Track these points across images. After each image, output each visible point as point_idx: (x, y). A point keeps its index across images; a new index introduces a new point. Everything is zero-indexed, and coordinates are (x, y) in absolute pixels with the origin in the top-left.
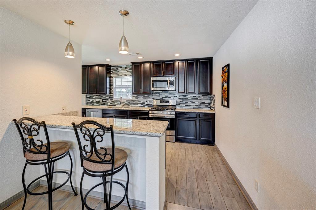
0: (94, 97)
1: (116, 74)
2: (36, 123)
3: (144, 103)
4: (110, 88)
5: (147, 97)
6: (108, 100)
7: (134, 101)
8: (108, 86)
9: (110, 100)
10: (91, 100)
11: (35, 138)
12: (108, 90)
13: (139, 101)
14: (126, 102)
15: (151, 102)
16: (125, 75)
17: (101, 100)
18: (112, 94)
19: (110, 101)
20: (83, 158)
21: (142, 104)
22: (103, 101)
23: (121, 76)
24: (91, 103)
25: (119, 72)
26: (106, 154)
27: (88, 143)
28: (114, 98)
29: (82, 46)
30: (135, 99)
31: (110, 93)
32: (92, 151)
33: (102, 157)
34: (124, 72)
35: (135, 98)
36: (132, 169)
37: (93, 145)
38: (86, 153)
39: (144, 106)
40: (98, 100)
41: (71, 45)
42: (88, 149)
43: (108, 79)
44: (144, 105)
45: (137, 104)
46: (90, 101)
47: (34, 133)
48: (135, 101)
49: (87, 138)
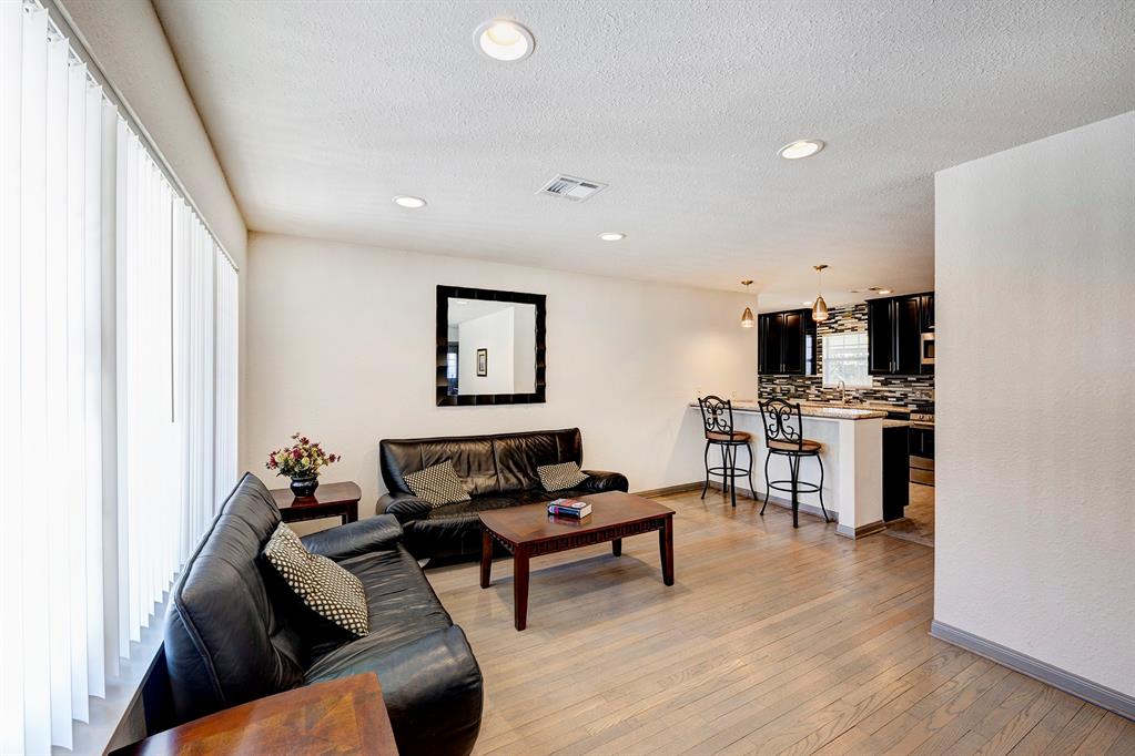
0: (777, 382)
1: (830, 328)
2: (721, 402)
3: (906, 396)
4: (814, 361)
5: (914, 382)
6: (808, 387)
7: (876, 392)
8: (809, 355)
9: (813, 388)
10: (769, 388)
11: (719, 418)
12: (808, 365)
13: (890, 392)
14: (854, 393)
15: (927, 394)
16: (853, 329)
17: (793, 389)
18: (818, 375)
19: (813, 390)
20: (768, 438)
21: (898, 399)
22: (796, 390)
23: (842, 331)
24: (769, 394)
25: (836, 322)
26: (792, 433)
27: (775, 422)
28: (824, 383)
29: (760, 296)
30: (878, 386)
31: (814, 372)
32: (778, 430)
33: (789, 437)
34: (849, 322)
35: (879, 384)
36: (830, 471)
37: (779, 423)
38: (772, 432)
39: (906, 405)
40: (785, 387)
41: (750, 312)
42: (774, 428)
43: (809, 340)
44: (906, 401)
45: (886, 398)
46: (768, 390)
47: (719, 412)
48: (879, 391)
49: (773, 415)
